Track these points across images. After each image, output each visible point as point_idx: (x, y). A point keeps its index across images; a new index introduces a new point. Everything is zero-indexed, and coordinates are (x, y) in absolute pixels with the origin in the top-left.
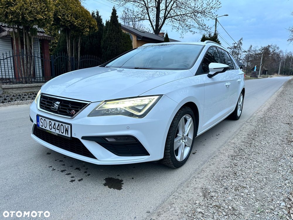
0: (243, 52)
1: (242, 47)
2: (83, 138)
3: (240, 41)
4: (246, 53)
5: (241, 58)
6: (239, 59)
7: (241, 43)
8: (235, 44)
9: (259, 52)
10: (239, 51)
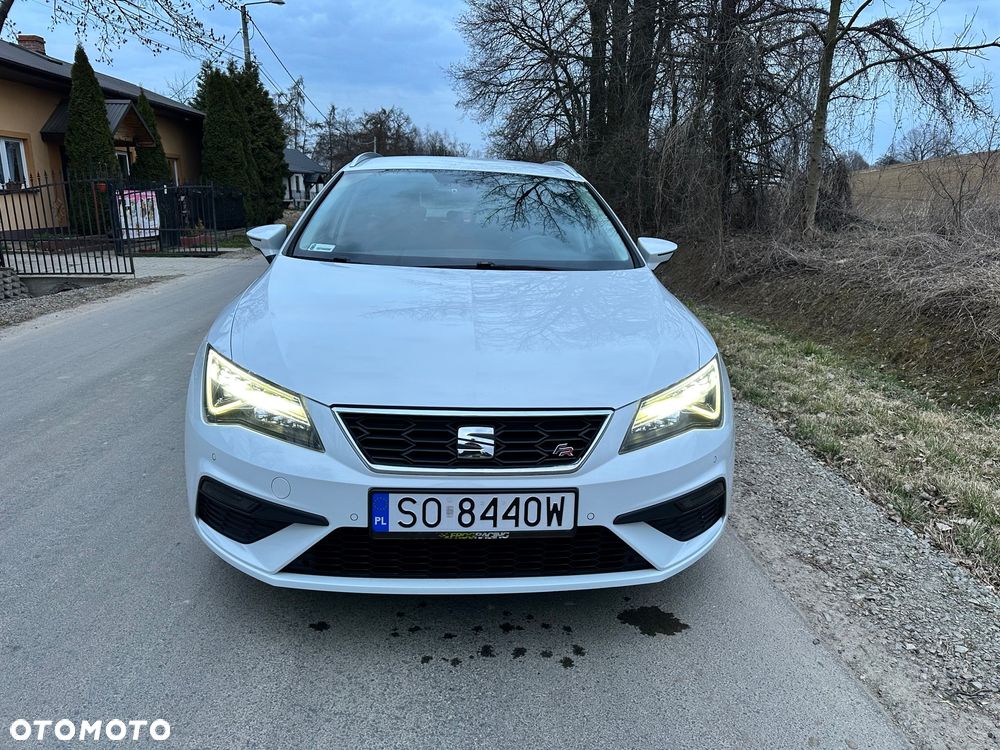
0: (311, 126)
1: (307, 109)
2: (619, 521)
3: (294, 88)
4: (319, 130)
5: (308, 147)
6: (303, 148)
7: (299, 94)
8: (279, 96)
9: (359, 128)
10: (298, 121)
